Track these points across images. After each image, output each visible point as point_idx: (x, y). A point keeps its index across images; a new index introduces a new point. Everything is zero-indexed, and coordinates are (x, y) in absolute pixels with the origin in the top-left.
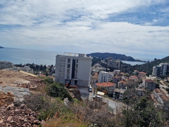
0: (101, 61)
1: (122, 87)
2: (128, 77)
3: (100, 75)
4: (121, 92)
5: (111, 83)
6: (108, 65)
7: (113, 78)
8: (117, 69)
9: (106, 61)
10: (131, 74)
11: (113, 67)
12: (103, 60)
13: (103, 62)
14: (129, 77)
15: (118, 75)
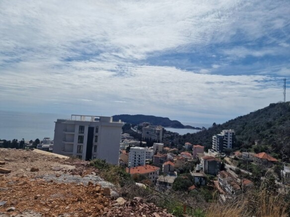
0: (132, 128)
1: (169, 172)
2: (177, 155)
3: (131, 154)
4: (169, 182)
5: (152, 167)
6: (144, 135)
7: (153, 157)
8: (159, 142)
9: (140, 128)
10: (181, 149)
11: (151, 139)
12: (135, 127)
13: (135, 131)
14: (179, 155)
15: (160, 152)
